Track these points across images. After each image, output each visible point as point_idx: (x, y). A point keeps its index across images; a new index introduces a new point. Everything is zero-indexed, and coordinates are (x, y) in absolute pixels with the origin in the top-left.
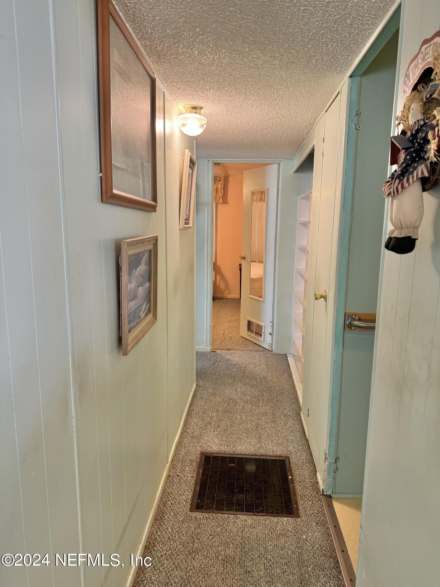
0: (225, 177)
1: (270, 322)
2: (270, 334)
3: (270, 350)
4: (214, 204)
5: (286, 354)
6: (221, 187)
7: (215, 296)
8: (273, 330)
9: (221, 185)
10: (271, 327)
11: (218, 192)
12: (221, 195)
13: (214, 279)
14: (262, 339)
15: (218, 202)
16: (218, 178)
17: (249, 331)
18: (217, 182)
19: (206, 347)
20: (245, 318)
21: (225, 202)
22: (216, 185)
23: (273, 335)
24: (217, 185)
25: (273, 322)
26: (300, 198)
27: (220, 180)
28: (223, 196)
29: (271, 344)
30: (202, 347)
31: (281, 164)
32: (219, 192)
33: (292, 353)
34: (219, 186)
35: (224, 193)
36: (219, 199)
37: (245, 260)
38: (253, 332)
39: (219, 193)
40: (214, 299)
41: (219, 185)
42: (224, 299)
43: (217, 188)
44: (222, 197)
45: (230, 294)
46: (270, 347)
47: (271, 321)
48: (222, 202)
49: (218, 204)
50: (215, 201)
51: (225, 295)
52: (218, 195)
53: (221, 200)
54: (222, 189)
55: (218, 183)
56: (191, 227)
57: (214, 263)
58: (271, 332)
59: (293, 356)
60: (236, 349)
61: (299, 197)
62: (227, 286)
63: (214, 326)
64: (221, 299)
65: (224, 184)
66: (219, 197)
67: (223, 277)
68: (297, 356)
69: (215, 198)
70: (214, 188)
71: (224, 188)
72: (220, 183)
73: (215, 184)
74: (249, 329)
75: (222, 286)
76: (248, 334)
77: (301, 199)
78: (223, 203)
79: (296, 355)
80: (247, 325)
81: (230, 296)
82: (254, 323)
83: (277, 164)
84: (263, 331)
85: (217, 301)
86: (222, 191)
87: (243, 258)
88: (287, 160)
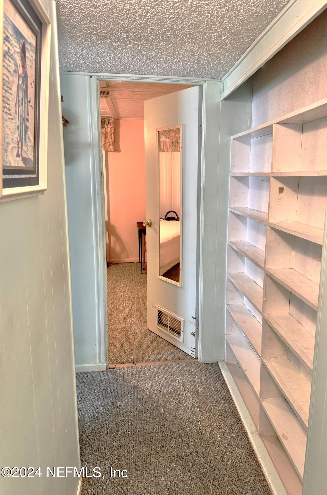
0: (115, 119)
1: (193, 317)
2: (193, 334)
3: (194, 357)
4: (104, 152)
5: (217, 363)
6: (111, 131)
7: (110, 261)
8: (197, 329)
9: (111, 129)
10: (195, 325)
11: (107, 137)
12: (111, 141)
13: (108, 241)
14: (181, 340)
15: (108, 149)
16: (107, 120)
17: (160, 325)
18: (106, 124)
19: (100, 364)
20: (155, 307)
21: (117, 149)
22: (104, 129)
23: (198, 336)
24: (106, 129)
25: (197, 318)
26: (233, 139)
27: (109, 123)
28: (114, 142)
29: (195, 349)
30: (93, 365)
31: (205, 86)
32: (109, 137)
33: (224, 361)
34: (109, 130)
35: (115, 138)
36: (110, 145)
37: (151, 227)
38: (166, 326)
39: (109, 139)
40: (109, 264)
41: (108, 128)
42: (121, 265)
43: (106, 133)
44: (113, 144)
45: (127, 257)
46: (194, 353)
47: (195, 317)
48: (112, 150)
49: (109, 152)
50: (105, 147)
51: (122, 259)
52: (107, 141)
53: (111, 147)
54: (112, 134)
55: (107, 126)
56: (45, 190)
57: (106, 222)
58: (194, 332)
59: (227, 364)
60: (145, 359)
61: (232, 137)
62: (123, 248)
63: (111, 311)
64: (117, 264)
65: (114, 128)
66: (109, 144)
67: (118, 238)
68: (232, 364)
69: (104, 145)
70: (102, 133)
71: (114, 133)
72: (109, 126)
73: (103, 127)
74: (160, 322)
75: (118, 249)
76: (158, 329)
77: (235, 141)
78: (115, 150)
79: (231, 362)
80: (157, 316)
81: (127, 260)
82: (167, 315)
83: (198, 87)
84: (182, 329)
85: (113, 267)
86: (112, 136)
87: (148, 224)
88: (212, 80)
